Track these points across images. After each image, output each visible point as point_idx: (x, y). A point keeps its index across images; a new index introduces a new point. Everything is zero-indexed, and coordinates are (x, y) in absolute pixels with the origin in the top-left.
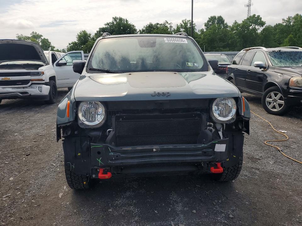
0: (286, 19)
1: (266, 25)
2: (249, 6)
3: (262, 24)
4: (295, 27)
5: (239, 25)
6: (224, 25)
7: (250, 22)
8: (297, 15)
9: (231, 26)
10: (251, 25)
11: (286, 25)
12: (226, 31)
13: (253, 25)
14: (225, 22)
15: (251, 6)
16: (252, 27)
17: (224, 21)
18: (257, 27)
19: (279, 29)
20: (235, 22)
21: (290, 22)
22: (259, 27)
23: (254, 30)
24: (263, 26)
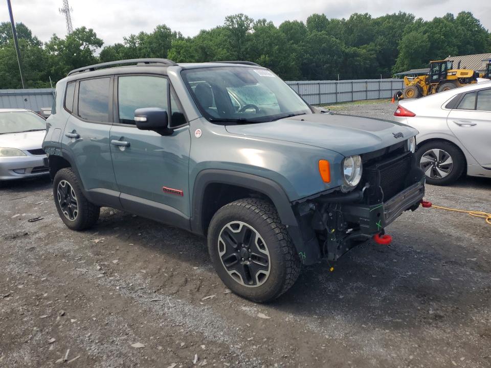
0: (128, 38)
1: (104, 45)
2: (66, 11)
3: (99, 43)
4: (144, 50)
5: (62, 42)
6: (31, 41)
7: (79, 38)
8: (142, 33)
9: (49, 43)
10: (82, 44)
11: (130, 47)
12: (41, 51)
13: (84, 44)
14: (33, 36)
15: (70, 12)
16: (83, 46)
17: (30, 33)
18: (91, 47)
19: (122, 53)
20: (53, 36)
21: (135, 43)
22: (95, 48)
23: (89, 52)
24: (100, 47)
